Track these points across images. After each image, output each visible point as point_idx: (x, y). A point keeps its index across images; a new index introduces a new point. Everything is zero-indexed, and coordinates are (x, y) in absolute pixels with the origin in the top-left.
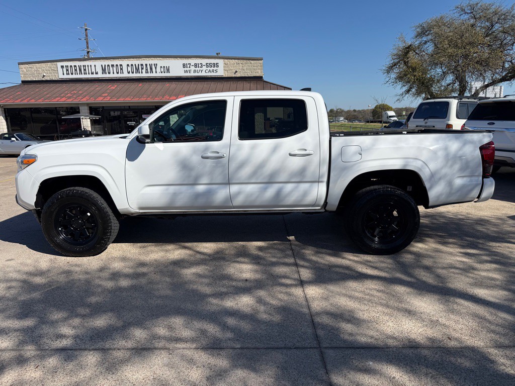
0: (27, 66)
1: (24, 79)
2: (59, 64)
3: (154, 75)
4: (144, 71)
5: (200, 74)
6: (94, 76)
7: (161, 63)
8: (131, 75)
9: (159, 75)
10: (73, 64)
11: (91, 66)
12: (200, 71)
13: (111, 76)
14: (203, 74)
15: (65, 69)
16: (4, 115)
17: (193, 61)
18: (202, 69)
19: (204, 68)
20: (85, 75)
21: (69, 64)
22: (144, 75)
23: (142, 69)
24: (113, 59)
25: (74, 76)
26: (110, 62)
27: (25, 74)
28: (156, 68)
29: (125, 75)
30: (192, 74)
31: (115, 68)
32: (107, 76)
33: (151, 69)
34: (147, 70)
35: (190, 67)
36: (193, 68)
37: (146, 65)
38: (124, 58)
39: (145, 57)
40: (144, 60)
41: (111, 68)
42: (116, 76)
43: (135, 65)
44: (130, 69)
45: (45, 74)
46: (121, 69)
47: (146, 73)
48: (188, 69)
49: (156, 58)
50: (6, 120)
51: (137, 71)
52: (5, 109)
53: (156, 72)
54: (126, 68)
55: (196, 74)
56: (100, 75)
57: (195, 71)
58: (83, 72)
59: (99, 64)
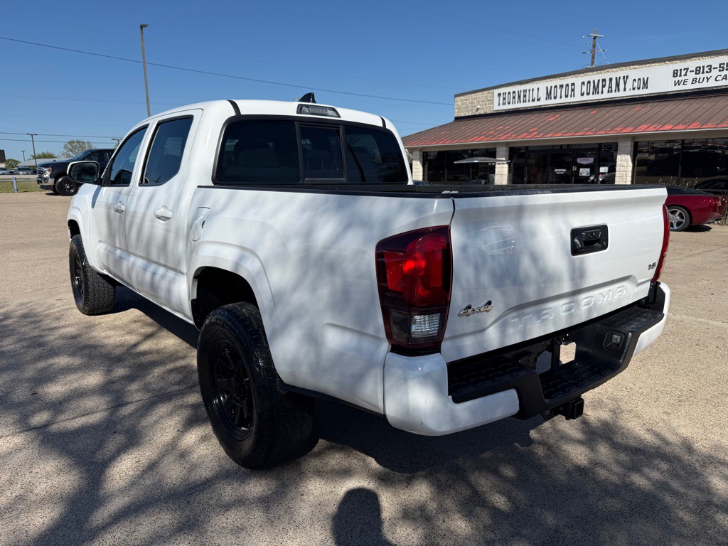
0: (463, 97)
1: (456, 115)
2: (497, 91)
3: (621, 94)
4: (606, 89)
5: (705, 85)
6: (536, 104)
7: (635, 73)
8: (586, 98)
9: (630, 93)
10: (511, 89)
11: (533, 90)
12: (706, 79)
13: (558, 101)
14: (712, 84)
15: (501, 98)
16: (422, 160)
17: (692, 64)
18: (709, 75)
19: (715, 73)
20: (525, 103)
21: (506, 90)
22: (605, 96)
23: (604, 86)
24: (563, 76)
25: (512, 106)
26: (558, 82)
27: (459, 108)
28: (625, 83)
29: (578, 98)
30: (689, 86)
31: (563, 90)
32: (552, 102)
33: (618, 85)
34: (610, 87)
35: (685, 75)
36: (691, 76)
37: (611, 80)
38: (579, 73)
39: (611, 68)
40: (609, 72)
41: (559, 91)
42: (564, 101)
43: (594, 81)
44: (584, 89)
45: (478, 107)
46: (573, 90)
47: (608, 92)
48: (683, 78)
49: (629, 65)
50: (424, 166)
51: (596, 90)
52: (424, 153)
53: (625, 90)
54: (578, 89)
55: (697, 86)
56: (543, 102)
57: (694, 81)
58: (522, 99)
59: (543, 86)
